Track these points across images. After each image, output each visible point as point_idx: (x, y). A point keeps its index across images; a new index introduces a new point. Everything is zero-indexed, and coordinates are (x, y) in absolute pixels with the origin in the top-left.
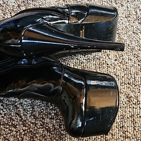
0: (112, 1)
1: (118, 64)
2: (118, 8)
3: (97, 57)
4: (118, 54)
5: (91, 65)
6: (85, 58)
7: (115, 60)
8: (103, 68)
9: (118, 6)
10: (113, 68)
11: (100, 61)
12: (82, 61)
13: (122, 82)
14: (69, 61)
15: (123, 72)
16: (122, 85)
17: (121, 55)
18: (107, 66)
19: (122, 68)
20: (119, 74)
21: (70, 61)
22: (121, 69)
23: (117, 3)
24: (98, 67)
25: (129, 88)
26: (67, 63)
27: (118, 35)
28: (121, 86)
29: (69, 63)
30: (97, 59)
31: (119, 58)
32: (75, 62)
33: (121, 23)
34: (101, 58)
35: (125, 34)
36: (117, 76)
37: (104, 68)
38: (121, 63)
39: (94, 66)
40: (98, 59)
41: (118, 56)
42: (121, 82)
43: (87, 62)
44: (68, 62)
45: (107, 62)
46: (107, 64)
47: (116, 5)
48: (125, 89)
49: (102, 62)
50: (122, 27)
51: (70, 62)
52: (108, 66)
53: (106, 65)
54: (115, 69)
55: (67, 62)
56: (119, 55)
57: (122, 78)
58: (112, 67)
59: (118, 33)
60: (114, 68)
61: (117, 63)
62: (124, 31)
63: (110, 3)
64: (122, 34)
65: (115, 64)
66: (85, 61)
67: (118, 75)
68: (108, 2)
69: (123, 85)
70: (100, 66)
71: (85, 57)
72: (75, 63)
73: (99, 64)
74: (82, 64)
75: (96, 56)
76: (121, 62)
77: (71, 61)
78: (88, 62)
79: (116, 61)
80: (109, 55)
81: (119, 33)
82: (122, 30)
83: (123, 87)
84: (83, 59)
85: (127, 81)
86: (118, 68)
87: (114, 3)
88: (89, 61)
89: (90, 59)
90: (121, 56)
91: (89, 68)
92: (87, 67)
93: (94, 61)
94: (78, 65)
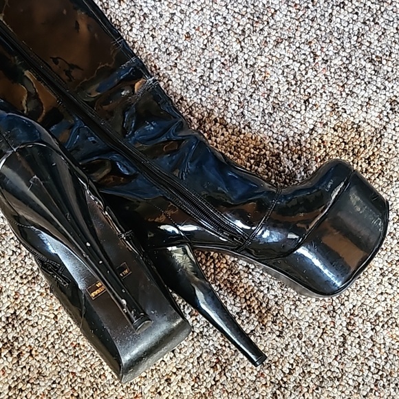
0: (270, 309)
2: (269, 333)
3: (136, 388)
5: (111, 393)
9: (271, 330)
21: (86, 355)
23: (276, 322)
27: (213, 383)
29: (80, 358)
30: (132, 391)
32: (92, 363)
33: (242, 367)
35: (227, 392)
40: (134, 393)
43: (111, 383)
44: (81, 353)
47: (270, 324)
50: (235, 373)
51: (83, 356)
55: (79, 352)
59: (216, 379)
62: (232, 385)
63: (264, 311)
64: (221, 387)
66: (109, 377)
68: (261, 304)
74: (100, 377)
78: (113, 383)
81: (218, 381)
82: (229, 379)
87: (272, 316)
91: (103, 394)
92: (102, 390)
93: (123, 391)
94: (92, 373)
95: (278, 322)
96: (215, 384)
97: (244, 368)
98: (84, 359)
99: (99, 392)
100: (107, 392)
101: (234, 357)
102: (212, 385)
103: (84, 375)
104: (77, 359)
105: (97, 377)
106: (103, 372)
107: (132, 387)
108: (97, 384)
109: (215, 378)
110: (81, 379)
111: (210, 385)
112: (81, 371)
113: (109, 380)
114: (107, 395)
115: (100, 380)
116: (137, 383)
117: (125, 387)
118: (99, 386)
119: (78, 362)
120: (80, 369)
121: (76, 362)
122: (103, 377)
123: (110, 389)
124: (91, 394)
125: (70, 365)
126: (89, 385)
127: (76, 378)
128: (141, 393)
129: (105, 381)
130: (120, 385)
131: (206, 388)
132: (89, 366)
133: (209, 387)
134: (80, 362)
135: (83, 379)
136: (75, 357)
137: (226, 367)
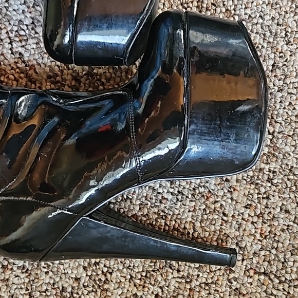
0: (276, 34)
1: (252, 217)
2: (291, 56)
3: (202, 190)
4: (257, 191)
5: (182, 210)
6: (171, 190)
7: (246, 207)
8: (211, 223)
9: (291, 52)
10: (237, 226)
11: (207, 202)
12: (162, 197)
13: (249, 267)
14: (132, 192)
15: (259, 240)
16: (248, 274)
17: (265, 193)
18: (222, 219)
19: (259, 231)
20: (249, 244)
21: (134, 192)
22: (256, 232)
23: (290, 42)
24: (200, 218)
25: (263, 286)
26: (127, 196)
27: (271, 137)
28: (246, 277)
29: (131, 197)
30: (200, 196)
31: (257, 201)
32: (145, 195)
33: (287, 104)
34: (212, 196)
35: (289, 136)
36: (240, 248)
37: (213, 222)
38: (258, 216)
39: (191, 213)
40: (203, 196)
41: (256, 196)
42: (246, 266)
43: (175, 201)
45: (223, 208)
46: (224, 214)
47: (285, 47)
48: (252, 286)
49: (213, 207)
50: (285, 114)
51: (133, 194)
52: (225, 218)
53: (222, 215)
54: (241, 229)
56: (258, 194)
57: (252, 257)
58: (234, 223)
59: (271, 131)
60: (239, 228)
61: (247, 216)
62: (290, 127)
63: (271, 40)
64: (280, 136)
65: (244, 217)
66: (170, 197)
67: (243, 246)
68: (264, 35)
69: (252, 274)
70: (205, 217)
71: (172, 186)
72: (146, 200)
73: (204, 210)
74: (161, 202)
75: (200, 188)
76: (261, 213)
77: (137, 192)
78: (178, 200)
79: (249, 210)
80: (234, 190)
81: (273, 132)
82: (283, 123)
83: (250, 280)
84: (166, 191)
85: (262, 267)
86: (247, 229)
87: (282, 39)
88: (180, 197)
89: (183, 194)
90: (263, 198)
91: (175, 216)
92: (171, 213)
93: (191, 201)
94: (151, 204)
95: (292, 40)
96: (274, 137)
97: (290, 104)
98: (135, 196)
99: (169, 217)
100: (177, 212)
101: (273, 100)
102: (271, 140)
103: (146, 211)
104: (128, 201)
105: (159, 204)
106: (161, 196)
107: (197, 192)
108: (163, 211)
109: (269, 132)
110: (145, 216)
111: (269, 140)
112: (140, 209)
113: (171, 200)
114: (179, 214)
115: (163, 206)
116: (199, 185)
117: (190, 196)
118: (167, 211)
119: (131, 202)
120: (137, 208)
121: (129, 203)
122: (164, 201)
123: (178, 207)
124: (163, 224)
125: (126, 210)
126: (156, 216)
127: (140, 218)
128: (209, 191)
129: (169, 203)
130: (185, 197)
131: (267, 146)
132: (144, 199)
133: (269, 143)
134: (134, 202)
135: (147, 215)
136: (126, 200)
137: (272, 114)
